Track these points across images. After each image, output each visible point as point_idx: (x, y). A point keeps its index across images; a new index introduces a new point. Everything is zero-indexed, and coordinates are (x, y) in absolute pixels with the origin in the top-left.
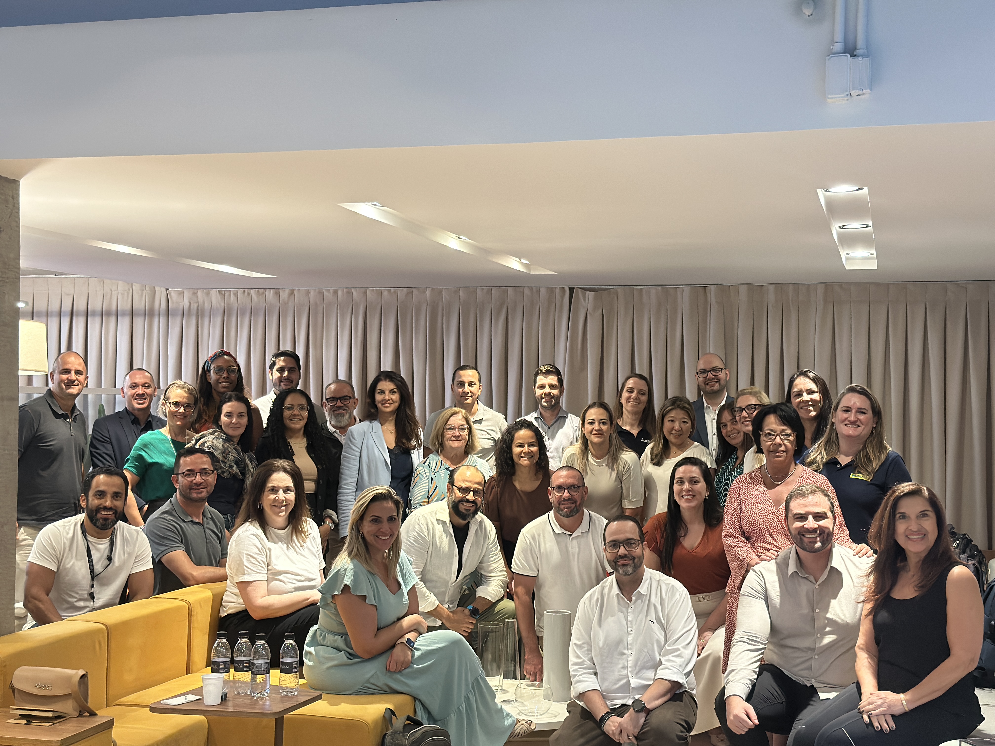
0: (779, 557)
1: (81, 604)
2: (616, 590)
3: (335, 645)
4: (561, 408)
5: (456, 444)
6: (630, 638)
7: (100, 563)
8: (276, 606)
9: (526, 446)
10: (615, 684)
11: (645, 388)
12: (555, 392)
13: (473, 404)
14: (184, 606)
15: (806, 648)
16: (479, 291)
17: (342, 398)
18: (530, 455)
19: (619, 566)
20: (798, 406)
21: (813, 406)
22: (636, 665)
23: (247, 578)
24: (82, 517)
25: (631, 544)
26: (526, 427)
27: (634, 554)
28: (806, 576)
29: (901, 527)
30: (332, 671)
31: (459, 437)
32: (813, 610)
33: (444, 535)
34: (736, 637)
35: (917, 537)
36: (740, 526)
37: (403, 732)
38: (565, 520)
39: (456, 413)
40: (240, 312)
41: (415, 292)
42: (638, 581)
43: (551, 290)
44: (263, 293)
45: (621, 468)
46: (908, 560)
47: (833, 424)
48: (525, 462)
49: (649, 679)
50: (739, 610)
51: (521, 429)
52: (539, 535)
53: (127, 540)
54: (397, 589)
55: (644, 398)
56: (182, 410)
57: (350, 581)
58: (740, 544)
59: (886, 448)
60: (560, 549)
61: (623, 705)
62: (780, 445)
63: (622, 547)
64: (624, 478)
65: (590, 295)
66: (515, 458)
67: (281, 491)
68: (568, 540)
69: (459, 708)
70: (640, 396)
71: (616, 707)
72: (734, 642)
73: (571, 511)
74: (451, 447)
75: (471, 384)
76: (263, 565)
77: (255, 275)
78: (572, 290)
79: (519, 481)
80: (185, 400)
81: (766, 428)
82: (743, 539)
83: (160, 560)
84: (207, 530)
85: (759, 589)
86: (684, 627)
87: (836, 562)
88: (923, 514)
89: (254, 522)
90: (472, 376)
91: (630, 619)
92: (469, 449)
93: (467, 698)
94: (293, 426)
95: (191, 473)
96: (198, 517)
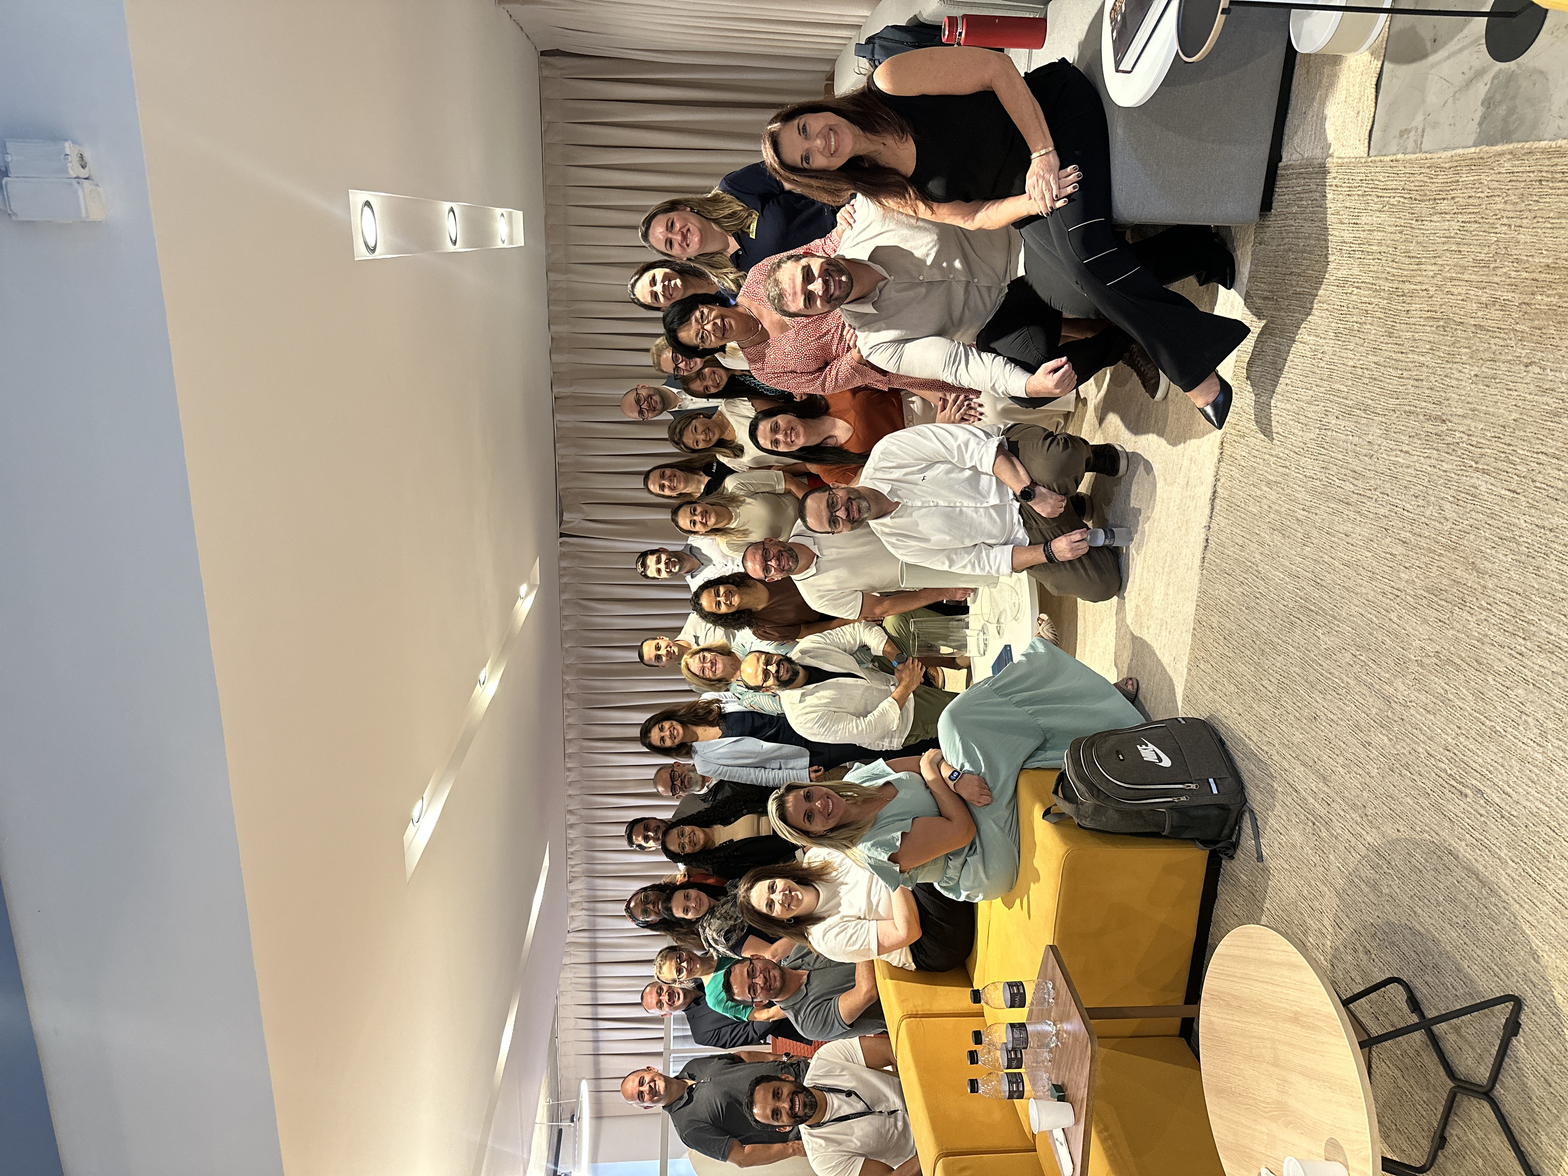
0: (853, 324)
1: (900, 1124)
2: (887, 520)
3: (960, 866)
4: (682, 551)
5: (720, 666)
6: (942, 503)
7: (855, 1104)
8: (907, 913)
9: (718, 599)
10: (995, 521)
11: (658, 472)
12: (664, 557)
13: (679, 646)
14: (907, 1025)
15: (965, 293)
16: (566, 628)
17: (673, 779)
18: (728, 594)
19: (860, 517)
20: (669, 299)
21: (670, 281)
22: (974, 499)
23: (874, 947)
24: (802, 1128)
25: (833, 502)
26: (699, 599)
27: (845, 499)
28: (877, 291)
29: (819, 162)
30: (991, 873)
31: (712, 663)
32: (921, 283)
33: (816, 694)
34: (950, 380)
35: (833, 140)
36: (812, 373)
37: (1077, 803)
38: (802, 562)
39: (687, 664)
40: (591, 861)
41: (568, 691)
42: (875, 496)
43: (563, 556)
44: (571, 839)
45: (742, 493)
46: (861, 154)
47: (688, 259)
48: (736, 600)
49: (991, 480)
50: (917, 375)
51: (701, 605)
52: (819, 591)
53: (827, 1071)
54: (891, 787)
55: (668, 472)
56: (684, 964)
57: (883, 854)
58: (834, 373)
59: (716, 195)
60: (833, 569)
61: (1020, 513)
62: (715, 324)
63: (838, 514)
64: (752, 489)
65: (566, 517)
66: (732, 610)
67: (773, 896)
68: (823, 559)
69: (1031, 714)
70: (667, 476)
71: (1021, 521)
72: (956, 384)
73: (792, 557)
74: (723, 671)
75: (658, 648)
76: (859, 926)
77: (546, 863)
78: (562, 535)
79: (758, 605)
80: (673, 963)
81: (695, 342)
82: (827, 369)
83: (849, 1026)
84: (816, 966)
85: (891, 350)
86: (930, 440)
87: (862, 254)
88: (803, 130)
89: (809, 931)
90: (650, 647)
91: (919, 504)
92: (725, 651)
93: (1019, 704)
94: (702, 842)
95: (752, 988)
96: (802, 976)
